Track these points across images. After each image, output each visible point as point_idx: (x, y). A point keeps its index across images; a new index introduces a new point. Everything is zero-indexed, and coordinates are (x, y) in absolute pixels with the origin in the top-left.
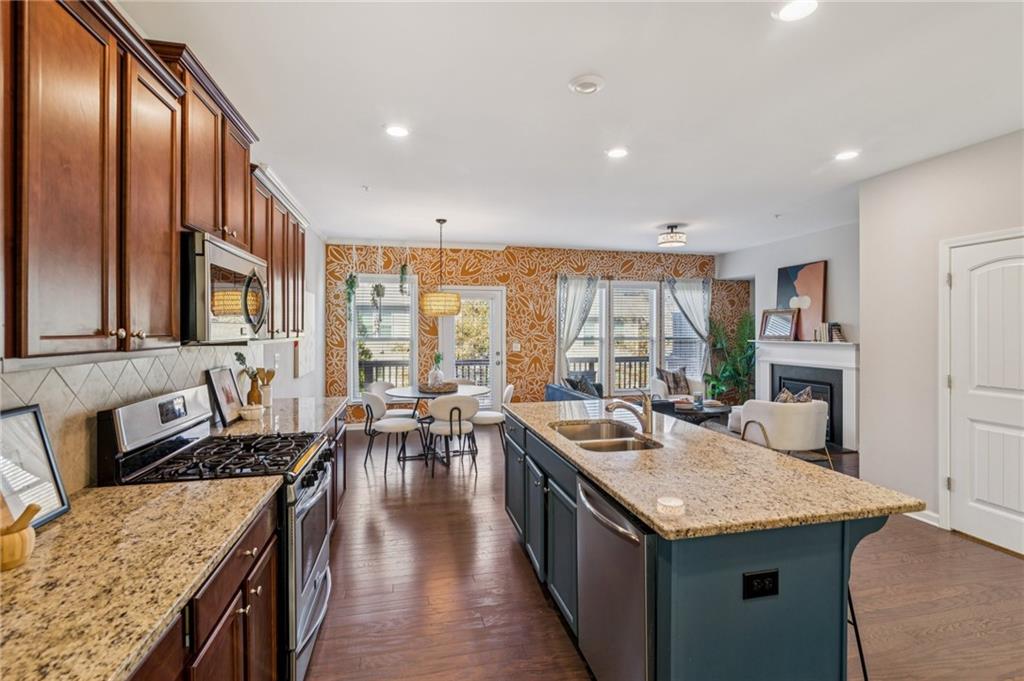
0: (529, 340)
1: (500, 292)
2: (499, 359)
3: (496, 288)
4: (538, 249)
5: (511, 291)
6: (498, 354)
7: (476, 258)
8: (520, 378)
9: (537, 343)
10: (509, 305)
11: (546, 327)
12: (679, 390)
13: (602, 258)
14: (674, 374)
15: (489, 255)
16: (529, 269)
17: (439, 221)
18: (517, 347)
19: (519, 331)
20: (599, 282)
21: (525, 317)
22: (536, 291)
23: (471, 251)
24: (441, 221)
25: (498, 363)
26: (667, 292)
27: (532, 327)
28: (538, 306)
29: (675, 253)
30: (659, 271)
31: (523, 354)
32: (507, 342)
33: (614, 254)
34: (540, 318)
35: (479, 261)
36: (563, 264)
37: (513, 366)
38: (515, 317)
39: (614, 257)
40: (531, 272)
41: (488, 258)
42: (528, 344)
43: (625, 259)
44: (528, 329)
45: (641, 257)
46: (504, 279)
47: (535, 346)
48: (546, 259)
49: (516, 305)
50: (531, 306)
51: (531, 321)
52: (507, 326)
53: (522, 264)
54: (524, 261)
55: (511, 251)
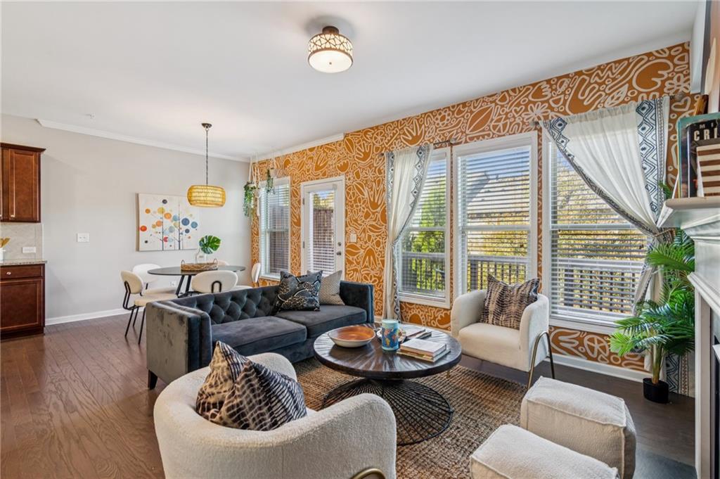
0: (364, 231)
1: (341, 180)
2: (340, 249)
3: (338, 178)
4: (372, 128)
5: (349, 179)
6: (340, 244)
7: (324, 152)
8: (356, 270)
9: (371, 234)
10: (348, 193)
11: (379, 216)
12: (502, 318)
13: (443, 119)
14: (505, 288)
15: (333, 147)
16: (365, 153)
17: (204, 125)
18: (353, 238)
19: (356, 221)
20: (433, 152)
21: (361, 206)
22: (370, 176)
23: (322, 147)
24: (206, 125)
25: (340, 254)
26: (550, 147)
27: (367, 216)
28: (373, 192)
29: (571, 71)
30: (538, 111)
31: (358, 246)
32: (346, 232)
33: (459, 108)
34: (375, 206)
36: (396, 139)
37: (350, 258)
38: (352, 206)
39: (460, 112)
40: (366, 156)
41: (332, 150)
42: (363, 235)
43: (476, 111)
44: (363, 219)
45: (503, 99)
46: (343, 168)
47: (370, 237)
48: (379, 138)
49: (353, 193)
50: (366, 193)
51: (366, 210)
52: (346, 217)
53: (358, 149)
54: (360, 146)
55: (350, 137)
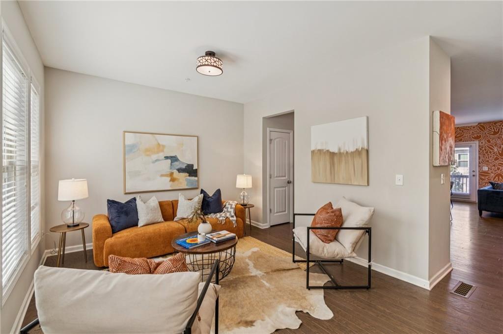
1: (476, 144)
2: (474, 173)
3: (472, 142)
4: (501, 121)
5: (482, 143)
6: (474, 171)
9: (500, 167)
10: (481, 149)
15: (469, 128)
16: (494, 132)
18: (485, 169)
19: (488, 161)
21: (492, 155)
22: (498, 142)
23: (458, 128)
25: (474, 176)
27: (496, 159)
28: (500, 149)
31: (489, 172)
32: (479, 166)
35: (463, 131)
37: (483, 177)
38: (484, 155)
40: (495, 133)
41: (467, 130)
42: (493, 167)
44: (493, 160)
46: (477, 138)
47: (498, 168)
49: (485, 150)
50: (496, 150)
51: (495, 157)
52: (479, 159)
53: (489, 130)
54: (491, 129)
55: (482, 124)
